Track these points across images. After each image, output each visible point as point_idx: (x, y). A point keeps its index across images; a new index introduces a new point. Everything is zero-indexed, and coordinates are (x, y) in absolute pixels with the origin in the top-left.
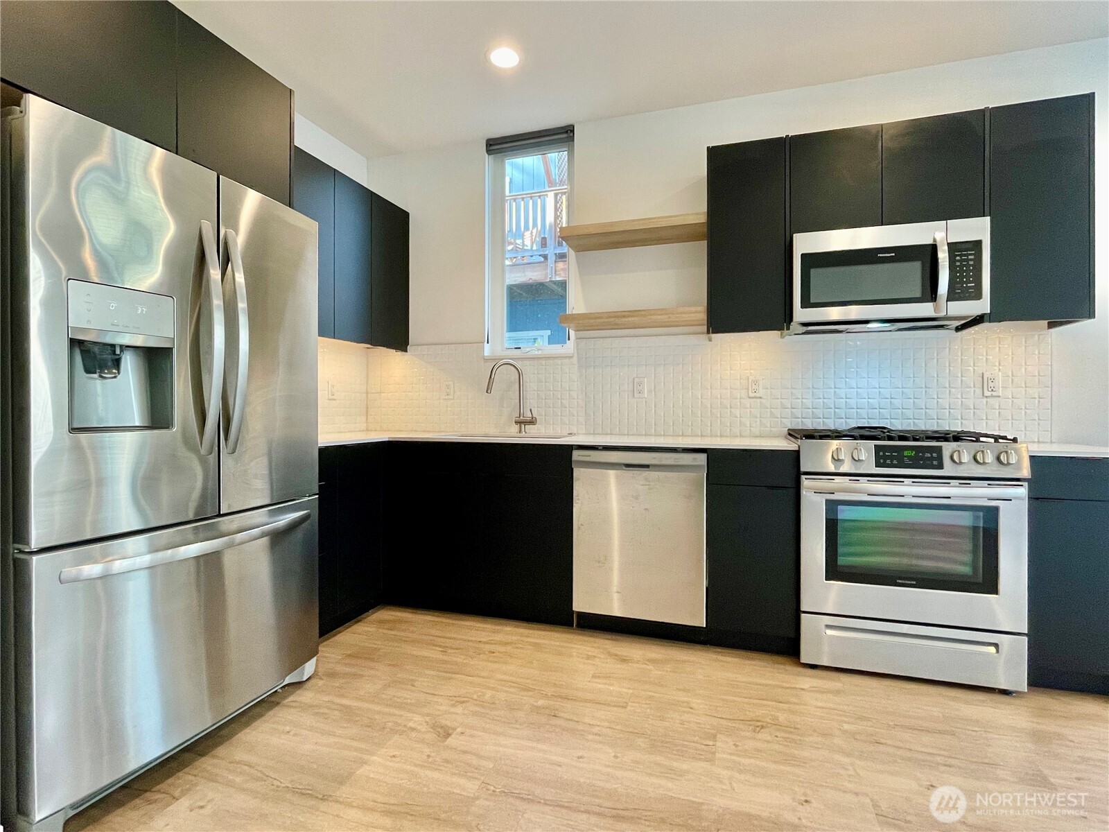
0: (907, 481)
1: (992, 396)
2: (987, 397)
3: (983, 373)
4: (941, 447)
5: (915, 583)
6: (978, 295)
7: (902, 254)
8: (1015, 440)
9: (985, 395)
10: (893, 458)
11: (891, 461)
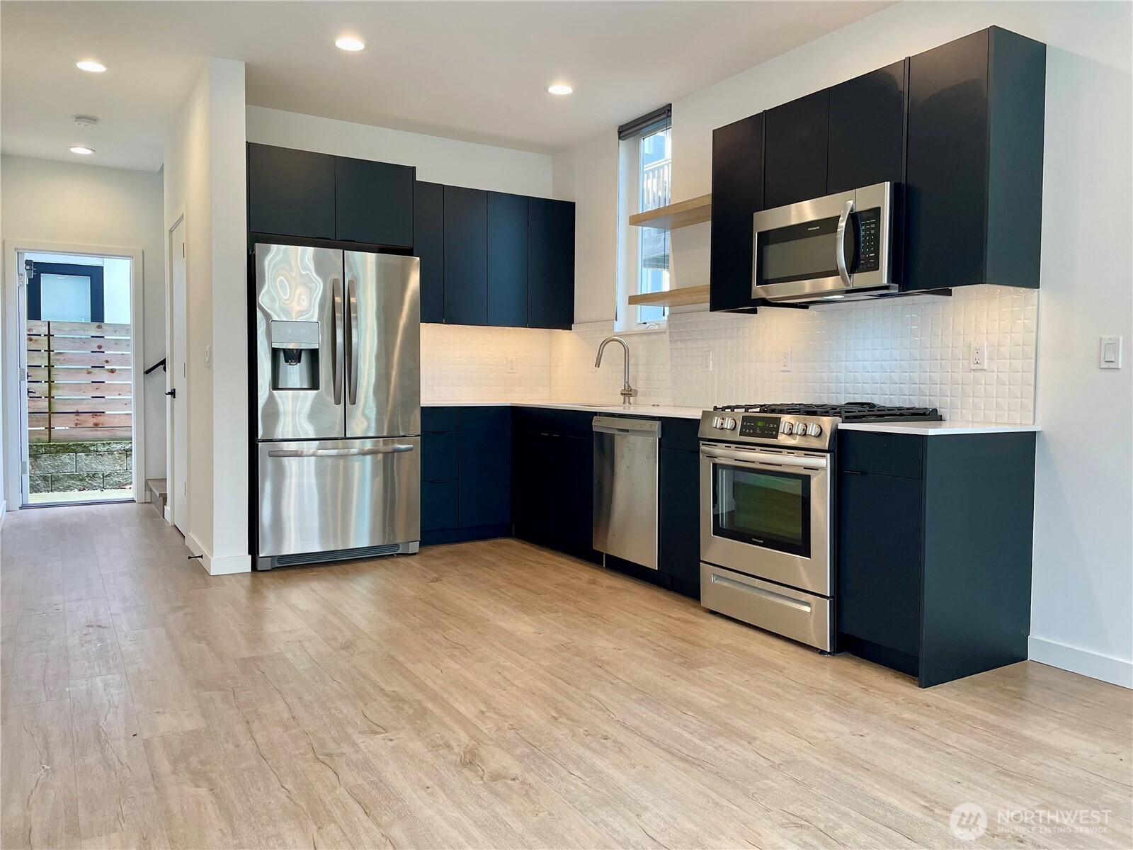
4: (781, 419)
5: (762, 542)
6: (875, 266)
10: (750, 427)
11: (750, 431)
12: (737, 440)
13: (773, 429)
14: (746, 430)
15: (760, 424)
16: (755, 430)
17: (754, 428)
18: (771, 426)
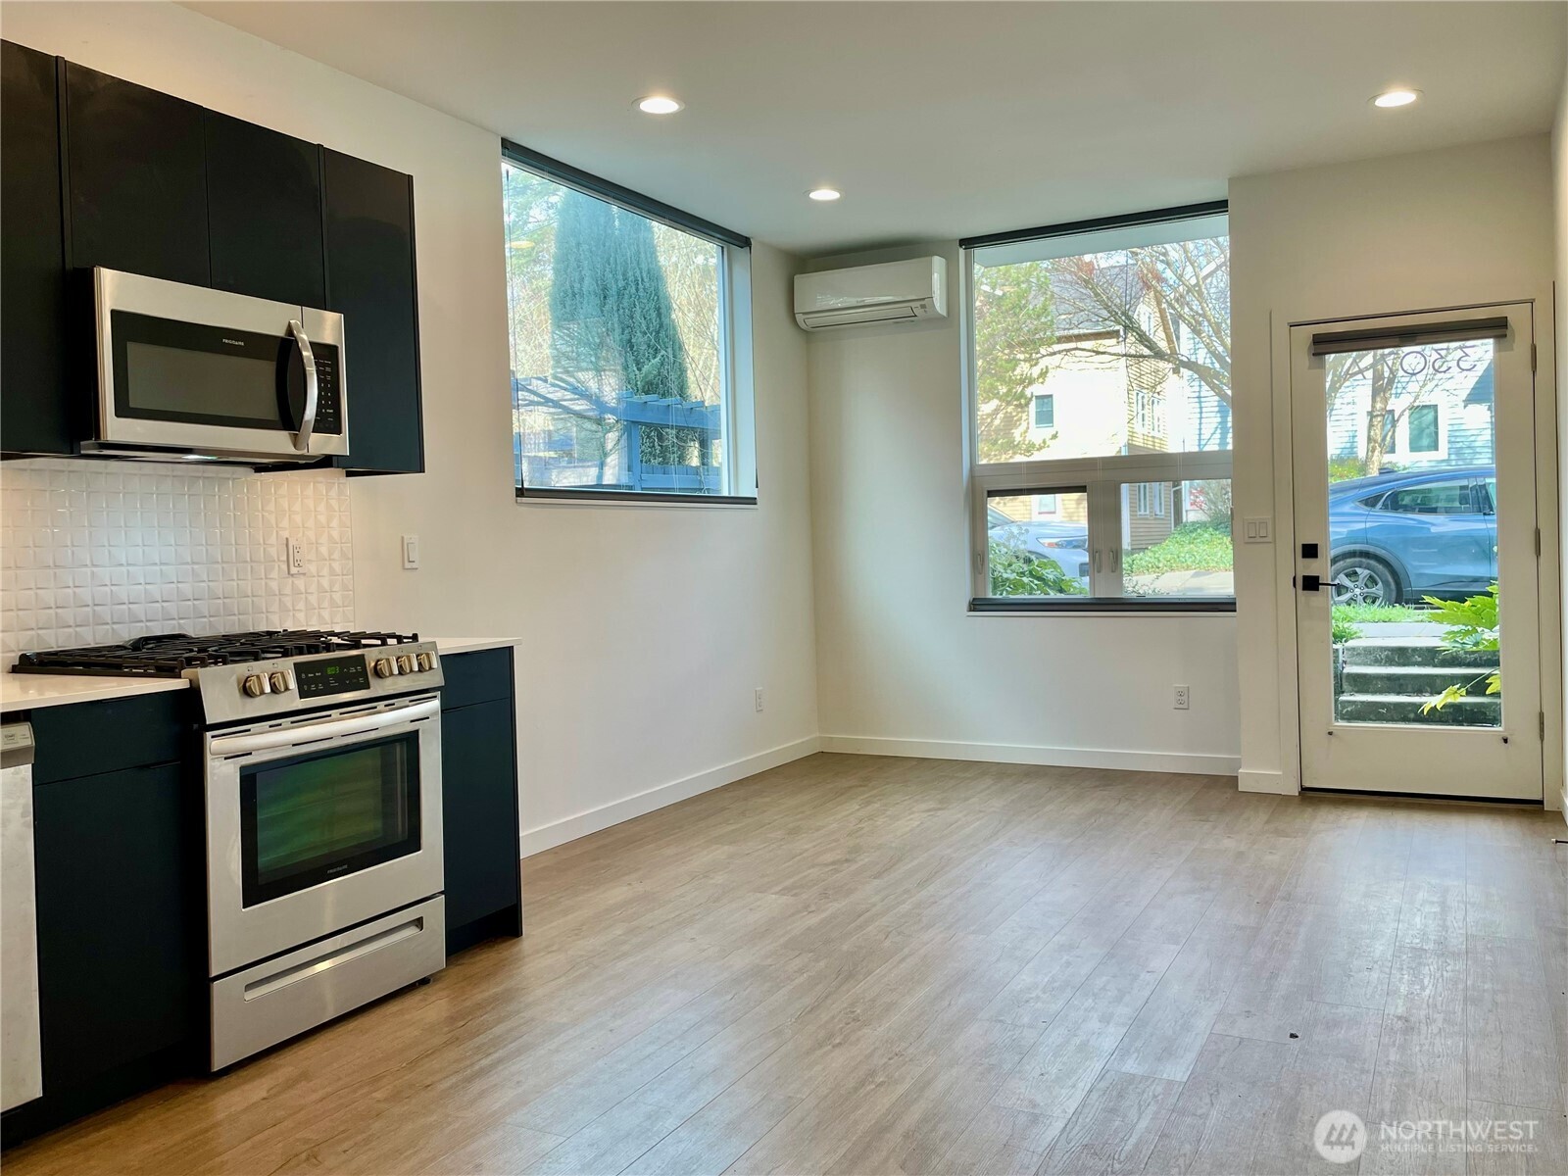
0: (335, 713)
1: (299, 574)
2: (292, 575)
3: (287, 539)
4: (363, 655)
5: (345, 867)
7: (252, 344)
8: (415, 637)
9: (292, 572)
10: (315, 680)
11: (317, 686)
12: (300, 707)
13: (357, 675)
14: (309, 687)
15: (330, 671)
16: (326, 684)
17: (324, 680)
18: (353, 670)
